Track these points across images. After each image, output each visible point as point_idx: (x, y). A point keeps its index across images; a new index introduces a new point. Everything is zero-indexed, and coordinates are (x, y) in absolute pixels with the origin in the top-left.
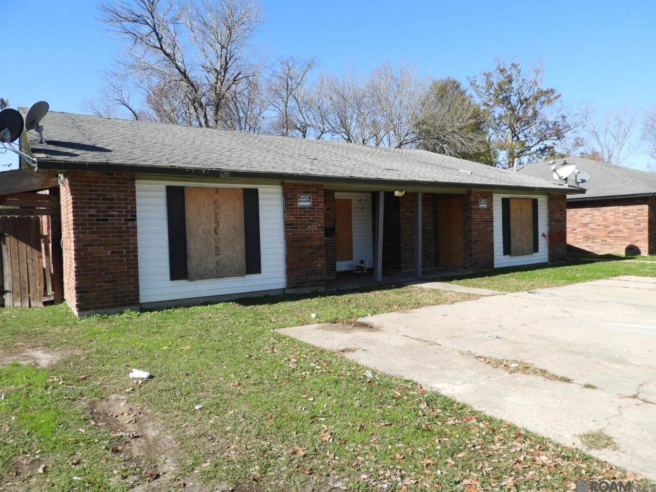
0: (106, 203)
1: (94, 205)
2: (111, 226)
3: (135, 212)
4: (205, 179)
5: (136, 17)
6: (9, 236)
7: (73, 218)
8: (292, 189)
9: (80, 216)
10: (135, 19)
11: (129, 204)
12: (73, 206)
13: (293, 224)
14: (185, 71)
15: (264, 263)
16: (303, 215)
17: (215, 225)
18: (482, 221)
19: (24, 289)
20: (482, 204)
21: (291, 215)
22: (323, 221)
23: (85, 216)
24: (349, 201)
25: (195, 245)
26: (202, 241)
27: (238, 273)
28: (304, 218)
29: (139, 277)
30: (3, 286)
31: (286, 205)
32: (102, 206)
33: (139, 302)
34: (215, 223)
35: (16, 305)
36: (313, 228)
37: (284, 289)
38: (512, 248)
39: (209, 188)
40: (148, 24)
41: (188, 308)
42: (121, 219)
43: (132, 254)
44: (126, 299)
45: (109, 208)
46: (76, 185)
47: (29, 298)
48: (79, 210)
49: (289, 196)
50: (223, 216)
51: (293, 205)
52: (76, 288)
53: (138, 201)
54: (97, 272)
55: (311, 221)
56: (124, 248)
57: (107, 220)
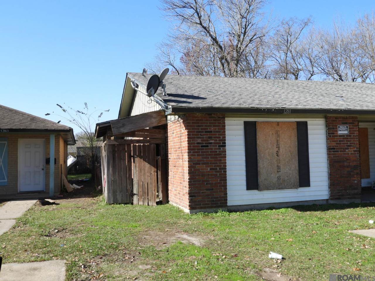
0: (207, 135)
1: (200, 136)
2: (210, 150)
3: (225, 140)
4: (270, 116)
5: (184, 4)
6: (137, 157)
7: (187, 145)
8: (334, 121)
9: (192, 143)
10: (184, 6)
11: (221, 135)
12: (188, 137)
13: (334, 149)
14: (216, 38)
15: (312, 179)
16: (342, 141)
17: (277, 149)
19: (145, 193)
21: (333, 141)
22: (358, 146)
23: (194, 143)
24: (366, 129)
25: (263, 164)
26: (268, 162)
27: (293, 186)
28: (343, 144)
29: (227, 187)
30: (132, 191)
31: (329, 134)
32: (204, 136)
33: (227, 205)
34: (277, 148)
35: (140, 204)
36: (350, 151)
37: (327, 200)
39: (272, 122)
40: (192, 8)
41: (260, 211)
42: (216, 146)
43: (223, 170)
44: (219, 202)
45: (209, 138)
46: (189, 123)
47: (148, 198)
48: (191, 140)
49: (331, 127)
50: (282, 142)
51: (334, 133)
52: (189, 193)
53: (227, 132)
54: (201, 182)
55: (349, 146)
56: (218, 166)
57: (208, 146)
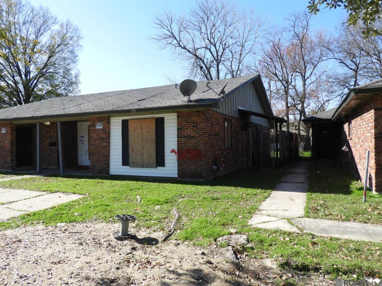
18: (99, 139)
20: (98, 126)
38: (130, 160)
